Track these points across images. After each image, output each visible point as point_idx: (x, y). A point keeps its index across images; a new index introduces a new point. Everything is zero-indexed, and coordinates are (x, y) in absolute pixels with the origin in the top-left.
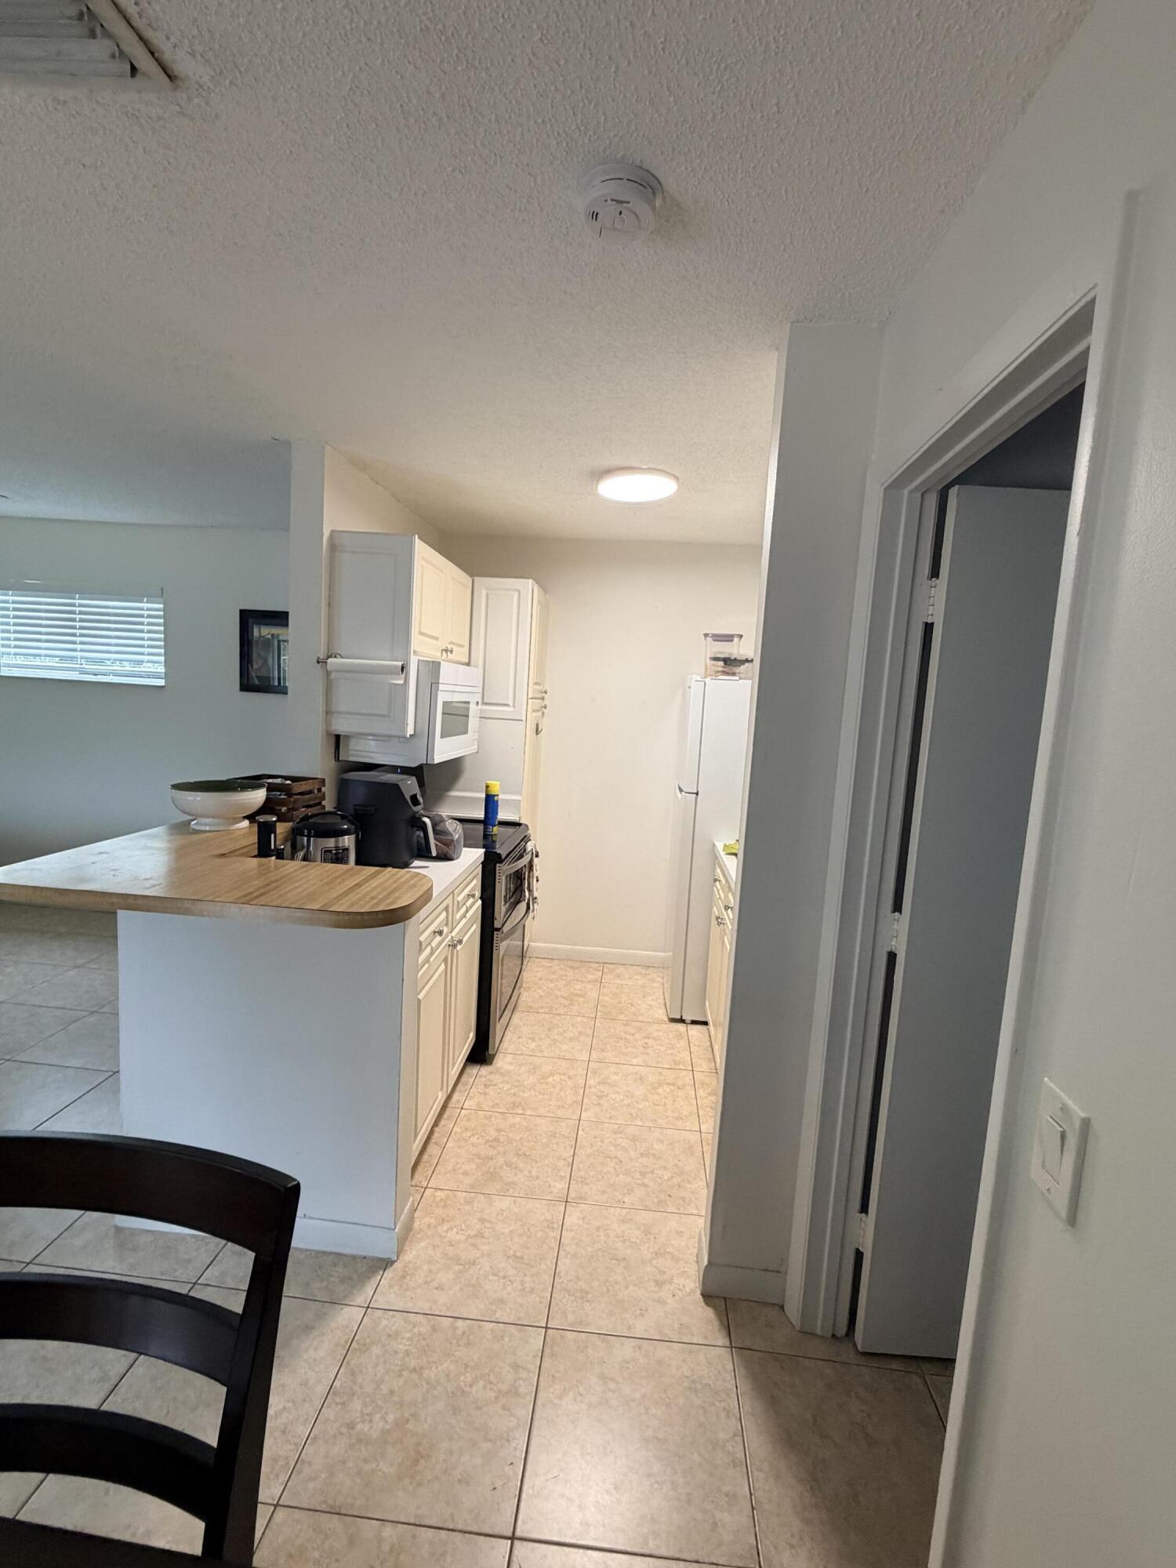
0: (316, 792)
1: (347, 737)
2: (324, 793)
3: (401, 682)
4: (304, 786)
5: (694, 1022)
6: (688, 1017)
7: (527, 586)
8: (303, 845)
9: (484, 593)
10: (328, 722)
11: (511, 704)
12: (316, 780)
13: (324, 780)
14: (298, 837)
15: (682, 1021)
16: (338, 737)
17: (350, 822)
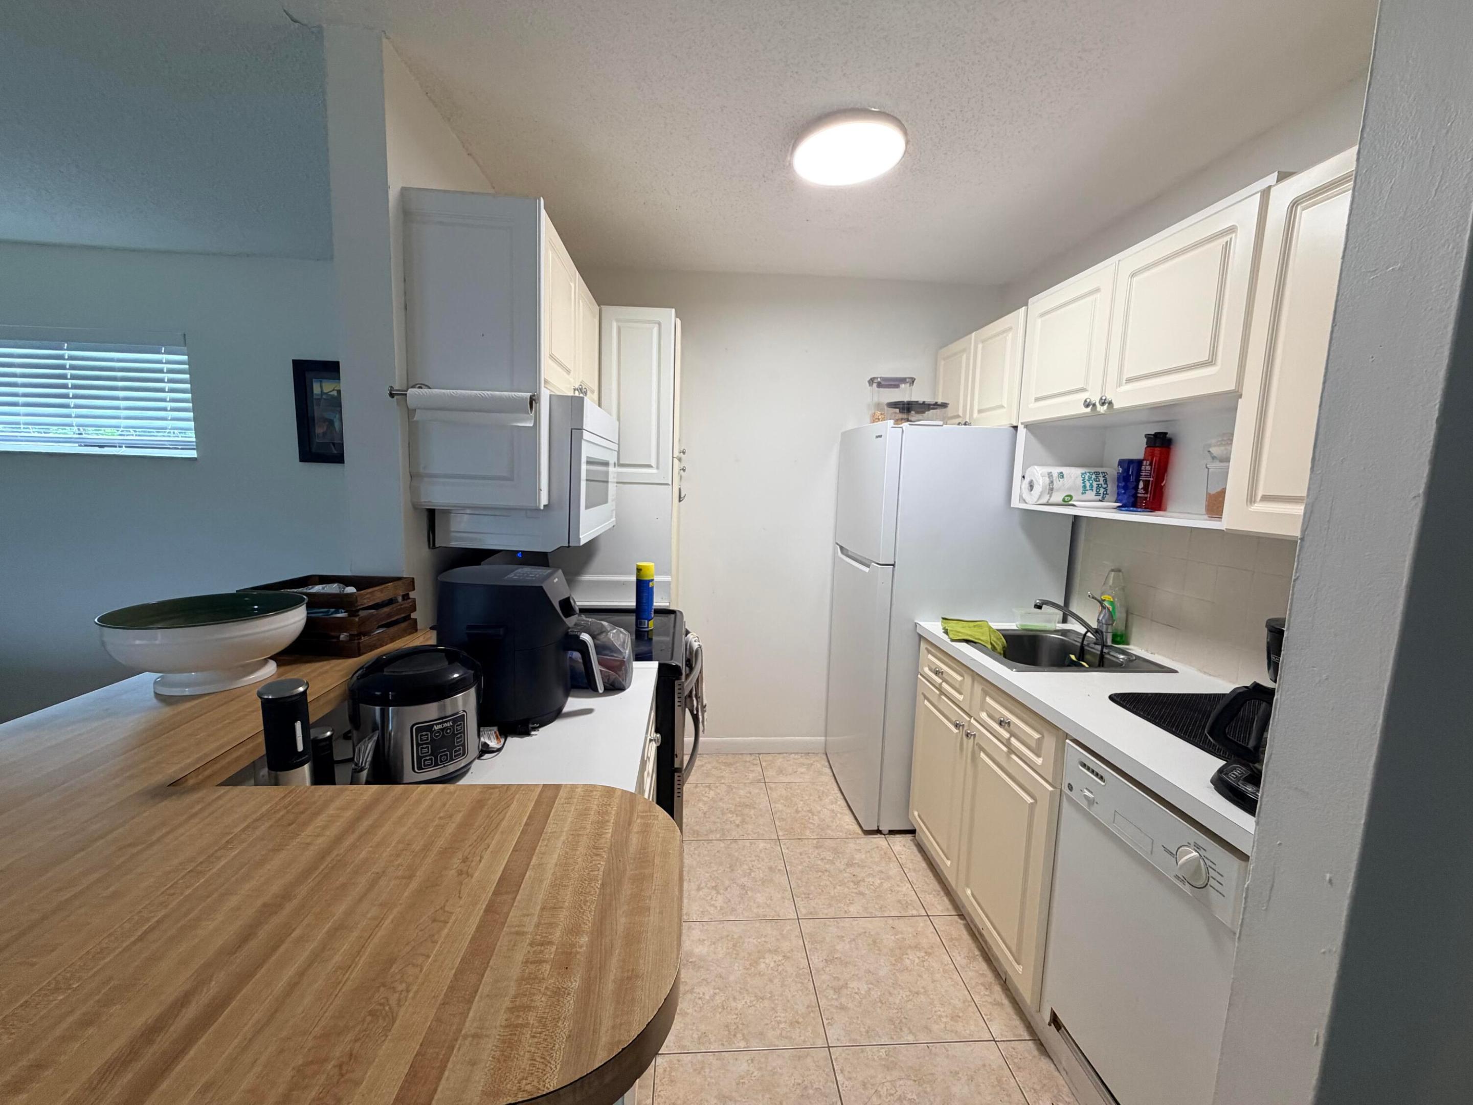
0: (400, 599)
1: (447, 512)
2: (414, 600)
3: (530, 424)
4: (378, 594)
5: (892, 832)
6: (885, 828)
7: (668, 317)
8: (375, 723)
9: (615, 325)
10: (414, 490)
11: (653, 464)
12: (400, 583)
13: (413, 579)
14: (363, 706)
15: (878, 832)
16: (431, 514)
17: (466, 664)
